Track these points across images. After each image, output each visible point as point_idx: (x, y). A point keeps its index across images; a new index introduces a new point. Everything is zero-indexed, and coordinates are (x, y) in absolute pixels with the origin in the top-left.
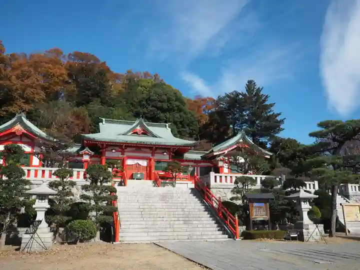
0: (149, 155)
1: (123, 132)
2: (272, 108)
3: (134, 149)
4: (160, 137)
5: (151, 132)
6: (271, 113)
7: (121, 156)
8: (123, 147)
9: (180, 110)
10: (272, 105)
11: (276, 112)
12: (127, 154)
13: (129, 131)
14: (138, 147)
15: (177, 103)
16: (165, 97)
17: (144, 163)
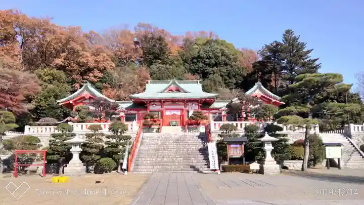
0: (183, 107)
1: (160, 91)
2: (309, 55)
3: (170, 103)
4: (189, 92)
5: (182, 89)
6: (308, 59)
7: (161, 109)
8: (162, 102)
9: (226, 64)
10: (309, 52)
11: (312, 58)
12: (165, 107)
13: (165, 90)
14: (174, 101)
15: (224, 58)
16: (211, 54)
17: (179, 113)
